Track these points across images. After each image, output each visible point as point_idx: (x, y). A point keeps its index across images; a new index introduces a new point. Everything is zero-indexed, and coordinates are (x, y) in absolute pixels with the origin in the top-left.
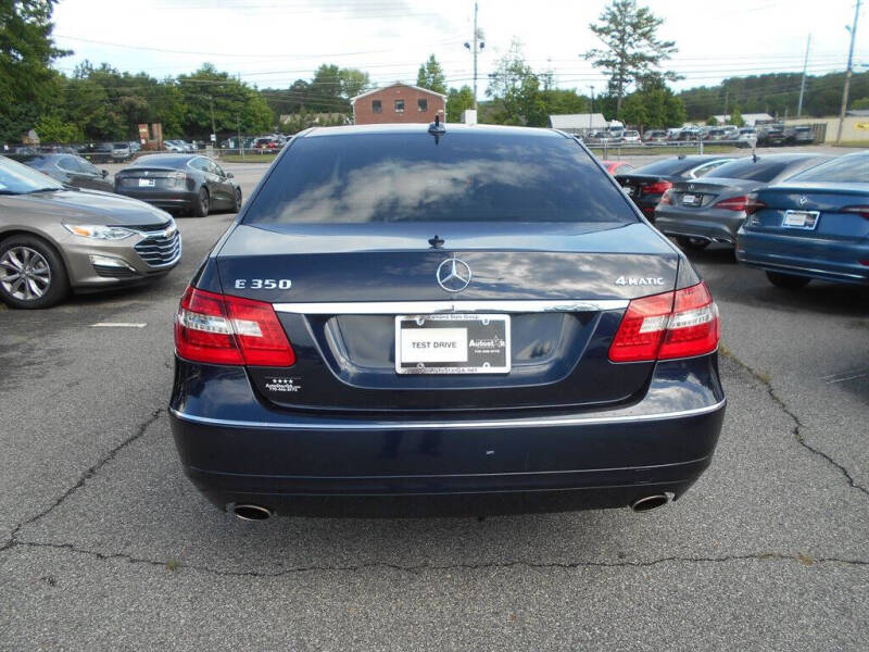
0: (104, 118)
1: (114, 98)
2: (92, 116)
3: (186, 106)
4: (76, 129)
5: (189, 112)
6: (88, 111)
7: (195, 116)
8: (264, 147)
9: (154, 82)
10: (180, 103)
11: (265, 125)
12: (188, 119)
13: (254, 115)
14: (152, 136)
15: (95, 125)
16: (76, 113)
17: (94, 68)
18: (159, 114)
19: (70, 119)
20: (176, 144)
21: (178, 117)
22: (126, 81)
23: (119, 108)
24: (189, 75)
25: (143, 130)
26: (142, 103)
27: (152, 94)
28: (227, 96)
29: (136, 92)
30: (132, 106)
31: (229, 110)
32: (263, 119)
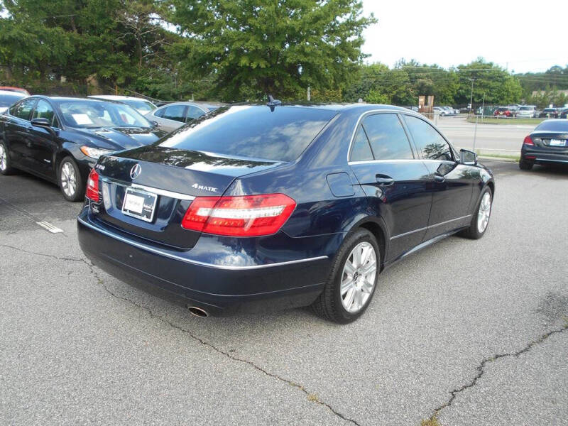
0: (404, 92)
1: (413, 80)
2: (398, 90)
3: (459, 85)
4: (387, 98)
5: (461, 88)
6: (396, 88)
7: (464, 91)
8: (501, 113)
9: (441, 70)
10: (455, 83)
11: (515, 98)
12: (458, 93)
13: (507, 91)
14: (426, 104)
15: (398, 96)
16: (388, 89)
17: (406, 63)
18: (440, 90)
19: (385, 92)
20: (445, 109)
21: (452, 92)
22: (423, 70)
23: (415, 86)
24: (465, 65)
25: (422, 99)
26: (429, 83)
27: (438, 78)
28: (490, 78)
29: (427, 76)
30: (423, 84)
31: (489, 88)
32: (513, 94)
